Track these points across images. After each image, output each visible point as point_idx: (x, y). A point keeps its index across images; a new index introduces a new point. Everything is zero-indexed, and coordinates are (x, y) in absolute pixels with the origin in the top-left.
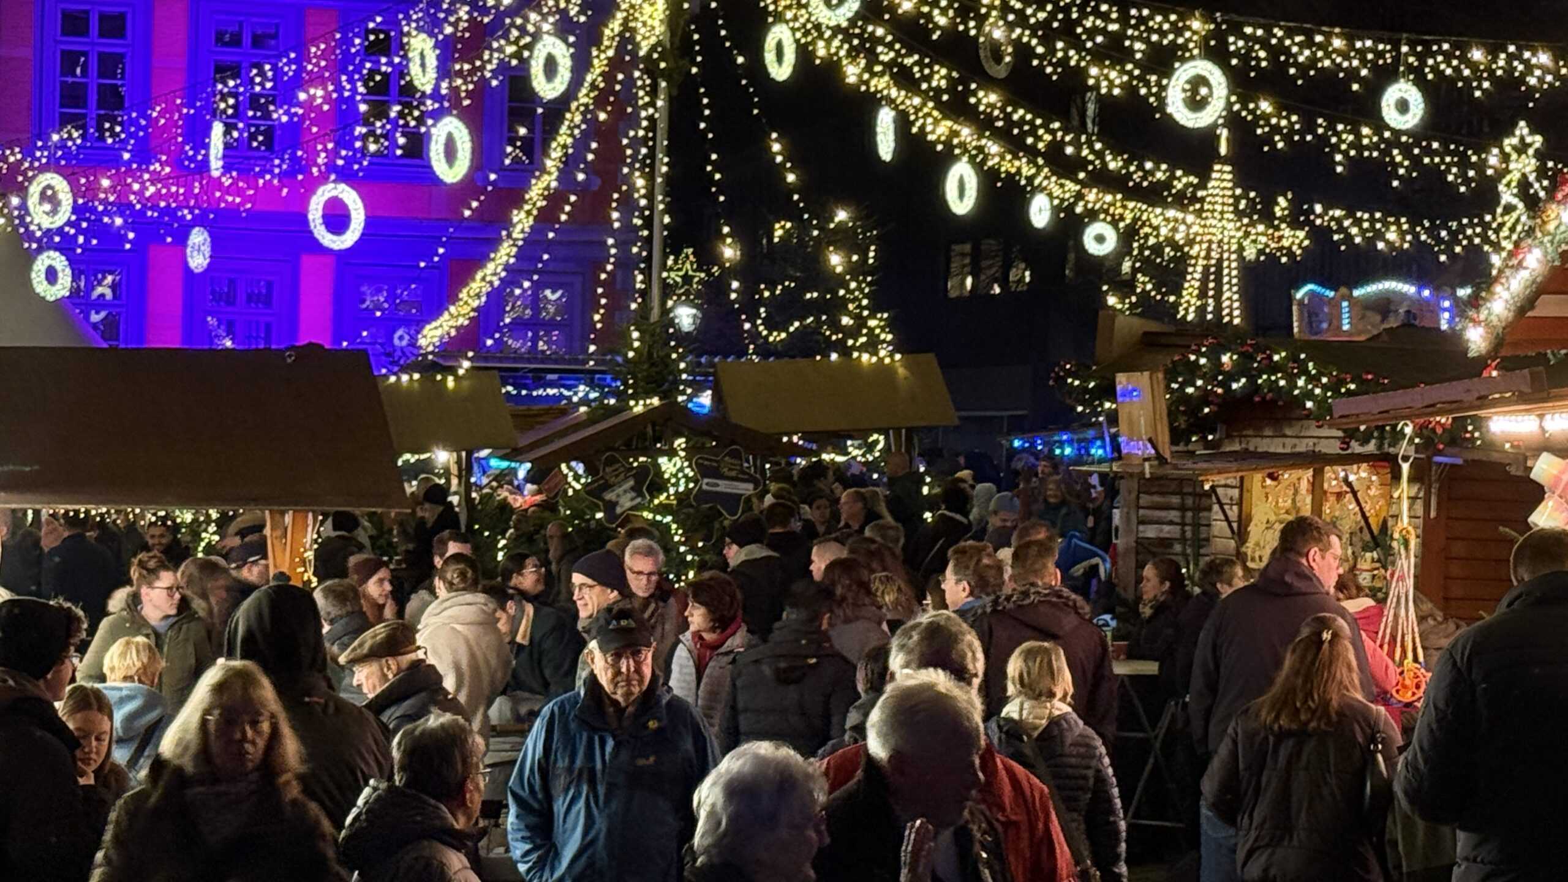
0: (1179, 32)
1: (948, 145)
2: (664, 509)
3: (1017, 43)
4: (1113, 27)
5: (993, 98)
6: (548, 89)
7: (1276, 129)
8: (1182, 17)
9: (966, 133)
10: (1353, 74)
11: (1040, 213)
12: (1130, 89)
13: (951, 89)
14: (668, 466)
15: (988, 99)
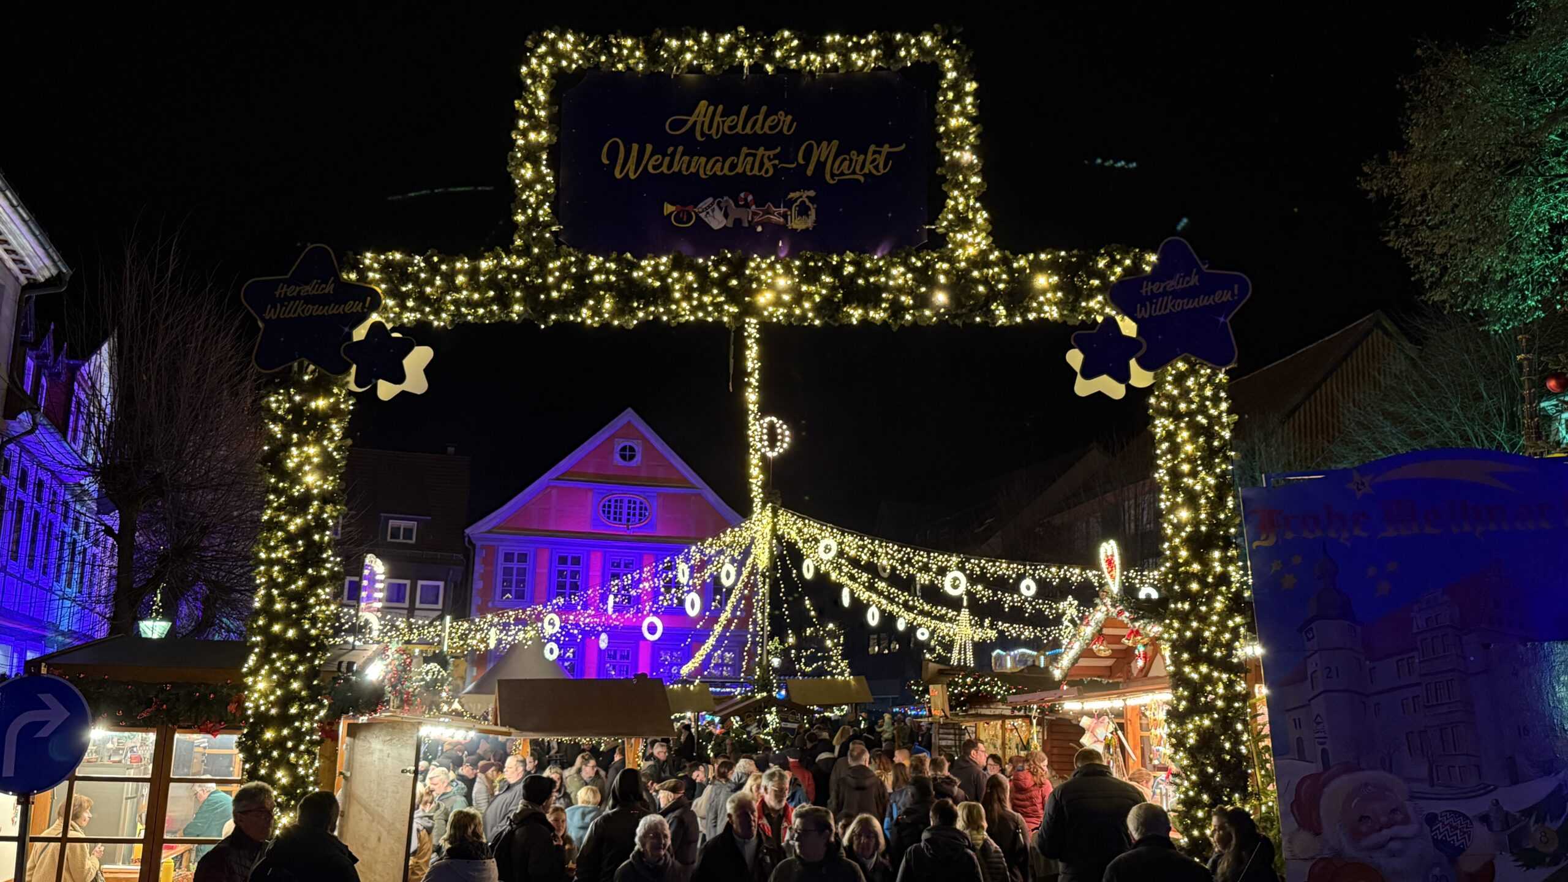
0: (948, 561)
1: (868, 601)
2: (768, 734)
3: (891, 565)
4: (925, 560)
5: (883, 584)
6: (726, 583)
7: (984, 596)
8: (950, 556)
9: (874, 597)
10: (1010, 577)
11: (901, 625)
12: (932, 582)
13: (869, 581)
14: (769, 718)
15: (881, 585)
